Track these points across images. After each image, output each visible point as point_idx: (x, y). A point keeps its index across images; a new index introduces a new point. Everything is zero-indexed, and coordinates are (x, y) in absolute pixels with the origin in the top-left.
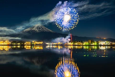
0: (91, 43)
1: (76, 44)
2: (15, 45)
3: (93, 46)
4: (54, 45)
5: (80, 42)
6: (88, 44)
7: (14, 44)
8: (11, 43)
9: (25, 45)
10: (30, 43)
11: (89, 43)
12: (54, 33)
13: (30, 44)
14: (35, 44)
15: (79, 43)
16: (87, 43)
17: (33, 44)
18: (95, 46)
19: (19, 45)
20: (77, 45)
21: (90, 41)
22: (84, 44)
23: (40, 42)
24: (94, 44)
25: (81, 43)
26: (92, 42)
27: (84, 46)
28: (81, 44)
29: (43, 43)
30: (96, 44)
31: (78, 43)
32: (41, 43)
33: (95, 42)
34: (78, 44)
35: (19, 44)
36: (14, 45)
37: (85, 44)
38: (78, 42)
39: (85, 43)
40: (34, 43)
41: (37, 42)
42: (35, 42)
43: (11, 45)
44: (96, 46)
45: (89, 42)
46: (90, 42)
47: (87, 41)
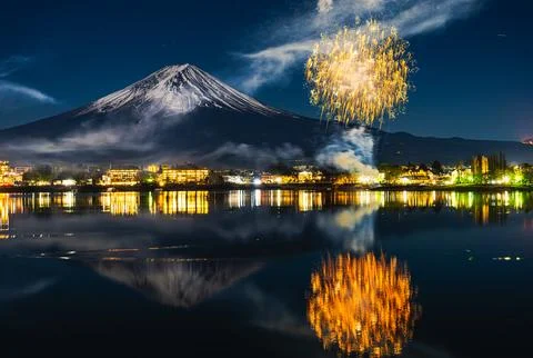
0: (493, 173)
1: (404, 180)
2: (45, 190)
3: (501, 189)
4: (275, 187)
5: (426, 170)
6: (471, 179)
7: (41, 183)
8: (20, 179)
9: (105, 189)
10: (136, 179)
11: (480, 175)
12: (276, 115)
13: (133, 183)
14: (162, 184)
15: (422, 172)
16: (468, 177)
17: (150, 180)
18: (511, 189)
19: (67, 189)
20: (409, 188)
21: (484, 160)
22: (447, 183)
23: (191, 173)
24: (505, 179)
25: (431, 175)
26: (498, 166)
27: (449, 189)
28: (433, 179)
29: (211, 173)
30: (519, 179)
31: (416, 177)
32: (201, 174)
33: (512, 170)
34: (415, 181)
35: (69, 182)
36: (37, 190)
37: (453, 178)
38: (414, 170)
39: (455, 173)
40: (154, 175)
41: (173, 168)
42: (160, 172)
43: (23, 190)
44: (520, 189)
45: (480, 168)
46: (485, 169)
47: (468, 163)
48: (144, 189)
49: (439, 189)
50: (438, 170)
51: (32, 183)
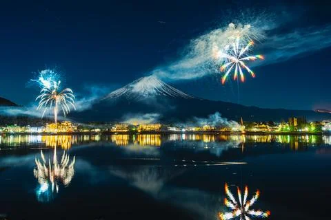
0: (299, 126)
1: (255, 130)
2: (87, 134)
3: (304, 134)
4: (192, 133)
5: (265, 124)
6: (288, 129)
7: (85, 131)
8: (76, 129)
9: (113, 133)
10: (128, 129)
11: (293, 127)
12: (191, 99)
13: (126, 131)
14: (139, 131)
15: (263, 125)
17: (134, 129)
18: (310, 134)
19: (96, 134)
20: (257, 133)
21: (295, 119)
22: (276, 131)
23: (153, 126)
24: (306, 129)
25: (268, 127)
26: (302, 122)
27: (278, 134)
28: (269, 129)
29: (162, 126)
30: (313, 129)
31: (261, 128)
32: (157, 127)
33: (309, 124)
34: (258, 130)
35: (97, 130)
36: (83, 134)
37: (279, 128)
38: (260, 124)
39: (280, 126)
40: (136, 127)
42: (139, 125)
43: (77, 134)
44: (314, 134)
45: (293, 123)
46: (295, 124)
47: (287, 121)
48: (131, 133)
49: (273, 134)
50: (271, 124)
51: (81, 130)
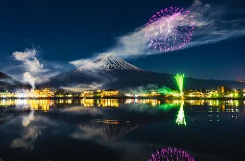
0: (226, 93)
1: (191, 95)
2: (61, 98)
3: (230, 99)
4: (143, 98)
5: (199, 91)
6: (217, 95)
7: (60, 96)
8: (53, 94)
9: (82, 98)
10: (93, 94)
11: (221, 93)
12: (142, 72)
13: (92, 96)
14: (102, 96)
15: (198, 92)
16: (216, 94)
17: (98, 95)
18: (234, 99)
20: (193, 98)
21: (222, 88)
22: (208, 96)
23: (112, 92)
24: (231, 95)
25: (202, 93)
26: (228, 90)
27: (209, 99)
28: (202, 95)
29: (120, 92)
30: (236, 95)
31: (196, 94)
32: (116, 93)
33: (233, 92)
34: (196, 96)
35: (70, 96)
36: (59, 98)
37: (210, 95)
38: (195, 91)
39: (211, 93)
40: (99, 93)
41: (106, 91)
42: (102, 92)
43: (54, 98)
44: (237, 99)
45: (221, 91)
46: (223, 91)
47: (216, 89)
48: (96, 98)
49: (205, 99)
50: (204, 92)
51: (57, 96)
